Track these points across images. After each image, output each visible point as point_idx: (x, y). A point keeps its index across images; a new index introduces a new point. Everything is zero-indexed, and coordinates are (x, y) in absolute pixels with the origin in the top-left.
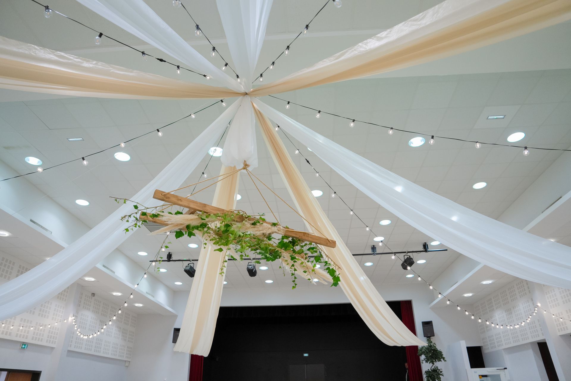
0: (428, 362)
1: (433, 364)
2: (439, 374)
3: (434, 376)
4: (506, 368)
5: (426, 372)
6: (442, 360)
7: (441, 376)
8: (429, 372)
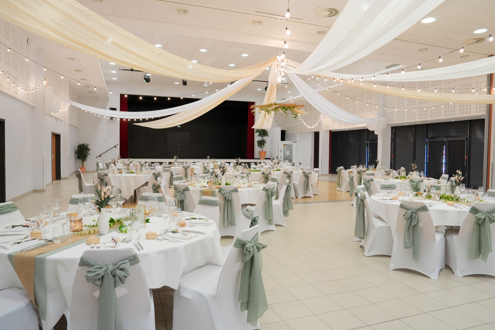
0: (261, 136)
1: (263, 137)
2: (265, 143)
3: (262, 143)
4: (296, 142)
5: (258, 141)
6: (267, 136)
7: (265, 144)
8: (260, 141)
